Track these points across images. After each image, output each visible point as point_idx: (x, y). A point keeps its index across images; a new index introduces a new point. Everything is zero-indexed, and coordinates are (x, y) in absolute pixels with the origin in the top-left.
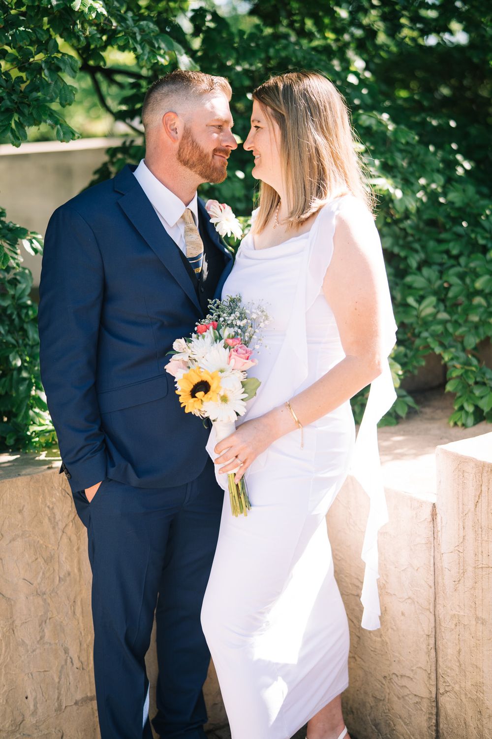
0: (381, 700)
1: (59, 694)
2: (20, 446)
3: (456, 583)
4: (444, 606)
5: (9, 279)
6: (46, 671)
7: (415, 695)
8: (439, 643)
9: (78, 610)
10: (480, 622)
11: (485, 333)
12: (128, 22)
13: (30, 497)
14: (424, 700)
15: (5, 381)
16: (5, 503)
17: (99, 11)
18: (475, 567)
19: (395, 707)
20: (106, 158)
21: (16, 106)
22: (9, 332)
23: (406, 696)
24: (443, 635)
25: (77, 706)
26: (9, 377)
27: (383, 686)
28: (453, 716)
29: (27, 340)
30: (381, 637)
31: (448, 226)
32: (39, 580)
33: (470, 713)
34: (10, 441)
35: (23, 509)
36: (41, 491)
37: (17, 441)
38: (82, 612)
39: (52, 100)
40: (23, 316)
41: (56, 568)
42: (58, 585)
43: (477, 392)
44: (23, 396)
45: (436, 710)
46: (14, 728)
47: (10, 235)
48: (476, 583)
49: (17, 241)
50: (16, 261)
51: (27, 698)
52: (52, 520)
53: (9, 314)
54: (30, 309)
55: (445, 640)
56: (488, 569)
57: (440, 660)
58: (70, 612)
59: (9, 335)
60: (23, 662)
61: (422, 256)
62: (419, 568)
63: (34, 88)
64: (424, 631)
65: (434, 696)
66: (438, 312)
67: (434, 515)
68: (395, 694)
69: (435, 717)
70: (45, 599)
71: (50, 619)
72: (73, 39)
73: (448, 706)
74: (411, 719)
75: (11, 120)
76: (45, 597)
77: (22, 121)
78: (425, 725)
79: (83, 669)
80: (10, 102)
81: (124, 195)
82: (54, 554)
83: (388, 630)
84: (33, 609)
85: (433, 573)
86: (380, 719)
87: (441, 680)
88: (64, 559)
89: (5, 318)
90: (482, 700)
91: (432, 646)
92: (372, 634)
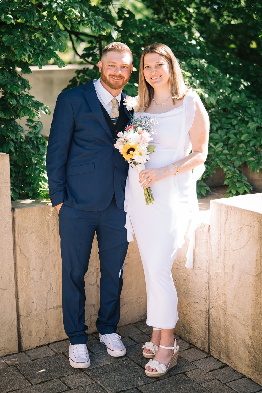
0: (186, 315)
1: (47, 303)
2: (35, 197)
3: (217, 258)
4: (212, 269)
5: (33, 126)
6: (41, 292)
7: (200, 310)
8: (210, 286)
9: (57, 267)
10: (226, 274)
11: (244, 160)
12: (89, 17)
13: (39, 216)
14: (204, 312)
15: (30, 169)
16: (29, 217)
17: (77, 14)
18: (224, 251)
19: (192, 317)
20: (75, 75)
21: (41, 52)
22: (32, 148)
23: (196, 311)
24: (212, 282)
25: (54, 309)
26: (31, 167)
27: (187, 308)
28: (215, 318)
29: (39, 152)
30: (187, 286)
31: (232, 112)
32: (41, 252)
33: (222, 315)
34: (31, 195)
35: (36, 221)
36: (44, 214)
37: (34, 194)
38: (58, 268)
39: (56, 50)
40: (38, 142)
41: (48, 247)
42: (49, 255)
43: (238, 185)
44: (37, 175)
45: (208, 316)
46: (27, 315)
47: (36, 106)
48: (225, 257)
49: (39, 108)
50: (38, 116)
51: (33, 303)
52: (48, 226)
53: (32, 141)
54: (41, 139)
55: (213, 284)
56: (229, 251)
57: (210, 293)
58: (53, 267)
59: (32, 149)
60: (32, 287)
61: (219, 125)
62: (203, 253)
63: (49, 44)
64: (204, 281)
65: (208, 310)
66: (224, 150)
67: (209, 230)
68: (192, 311)
69: (208, 319)
70: (43, 260)
71: (44, 269)
72: (66, 24)
73: (213, 313)
74: (198, 321)
75: (39, 58)
76: (43, 259)
77: (43, 59)
78: (204, 323)
79: (57, 293)
80: (39, 50)
81: (86, 90)
82: (48, 242)
83: (190, 282)
84: (38, 264)
85: (208, 255)
86: (186, 324)
87: (210, 302)
88: (52, 244)
89: (31, 142)
90: (226, 309)
91: (207, 287)
92: (183, 285)
